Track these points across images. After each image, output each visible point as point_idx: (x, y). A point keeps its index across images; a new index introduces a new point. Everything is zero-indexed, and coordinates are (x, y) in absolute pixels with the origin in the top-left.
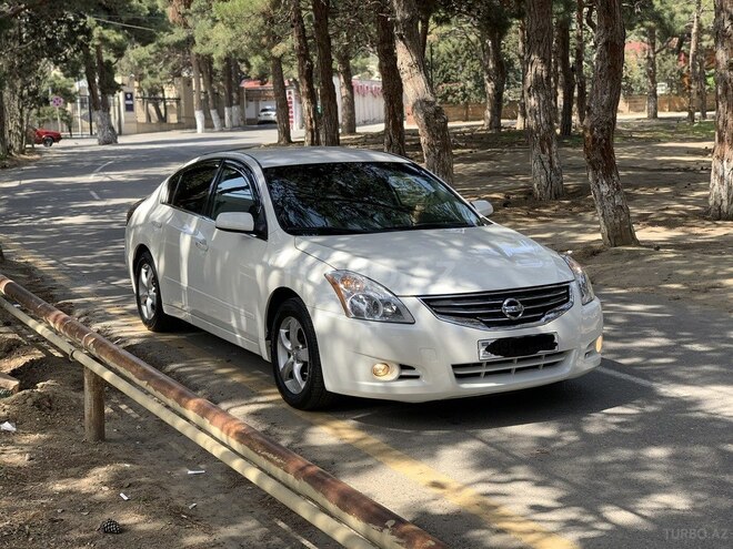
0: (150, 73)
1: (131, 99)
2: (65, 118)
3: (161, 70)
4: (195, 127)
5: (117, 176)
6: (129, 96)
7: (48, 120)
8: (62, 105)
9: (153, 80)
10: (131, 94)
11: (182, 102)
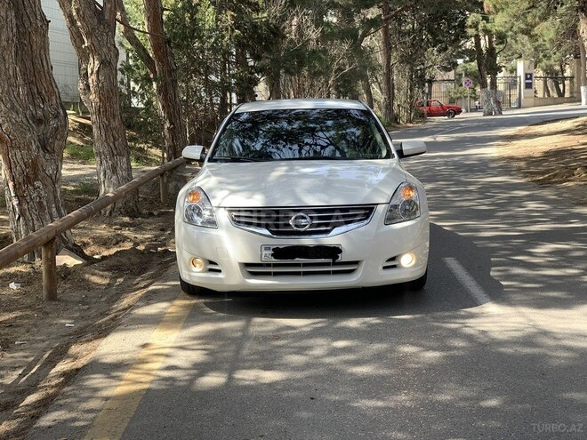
0: (545, 56)
1: (531, 78)
2: (473, 95)
3: (555, 53)
4: (580, 101)
5: (441, 138)
6: (529, 76)
7: (460, 97)
8: (472, 85)
9: (548, 63)
10: (531, 75)
11: (575, 80)
